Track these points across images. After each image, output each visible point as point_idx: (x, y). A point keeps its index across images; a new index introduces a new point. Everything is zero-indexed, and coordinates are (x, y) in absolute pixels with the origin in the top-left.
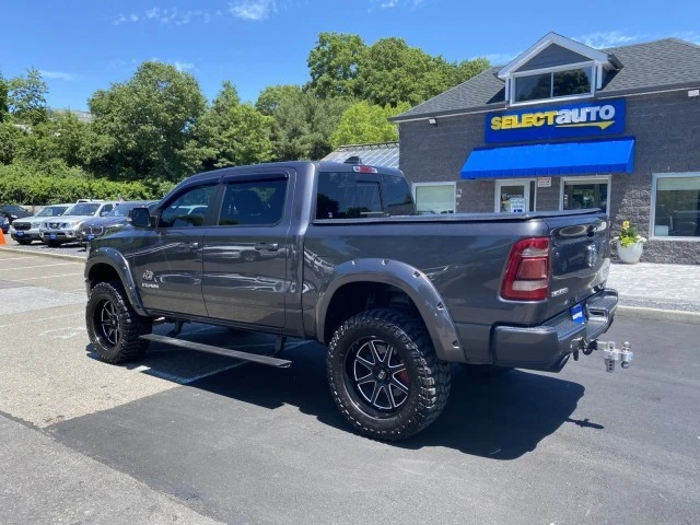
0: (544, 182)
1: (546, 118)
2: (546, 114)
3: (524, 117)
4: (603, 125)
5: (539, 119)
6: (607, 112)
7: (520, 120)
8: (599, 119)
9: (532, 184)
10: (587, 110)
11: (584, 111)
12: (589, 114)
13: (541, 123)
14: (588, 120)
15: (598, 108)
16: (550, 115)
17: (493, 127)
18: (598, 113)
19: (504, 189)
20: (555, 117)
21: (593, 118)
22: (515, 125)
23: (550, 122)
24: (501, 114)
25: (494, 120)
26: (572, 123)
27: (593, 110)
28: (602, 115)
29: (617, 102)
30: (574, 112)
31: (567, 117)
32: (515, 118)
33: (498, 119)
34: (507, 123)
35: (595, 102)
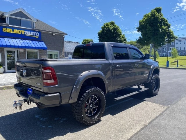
0: (22, 50)
1: (22, 32)
2: (22, 31)
3: (15, 30)
4: (37, 37)
5: (19, 32)
6: (37, 34)
7: (13, 31)
8: (36, 36)
9: (17, 51)
10: (33, 32)
11: (32, 33)
12: (33, 34)
13: (20, 33)
14: (33, 35)
15: (35, 33)
16: (23, 31)
17: (4, 31)
18: (35, 34)
19: (8, 52)
20: (24, 32)
21: (34, 35)
22: (12, 32)
23: (23, 34)
24: (6, 27)
25: (4, 29)
26: (29, 35)
27: (34, 33)
28: (37, 35)
29: (40, 32)
30: (29, 32)
31: (28, 33)
32: (11, 30)
33: (6, 29)
34: (9, 31)
35: (34, 31)
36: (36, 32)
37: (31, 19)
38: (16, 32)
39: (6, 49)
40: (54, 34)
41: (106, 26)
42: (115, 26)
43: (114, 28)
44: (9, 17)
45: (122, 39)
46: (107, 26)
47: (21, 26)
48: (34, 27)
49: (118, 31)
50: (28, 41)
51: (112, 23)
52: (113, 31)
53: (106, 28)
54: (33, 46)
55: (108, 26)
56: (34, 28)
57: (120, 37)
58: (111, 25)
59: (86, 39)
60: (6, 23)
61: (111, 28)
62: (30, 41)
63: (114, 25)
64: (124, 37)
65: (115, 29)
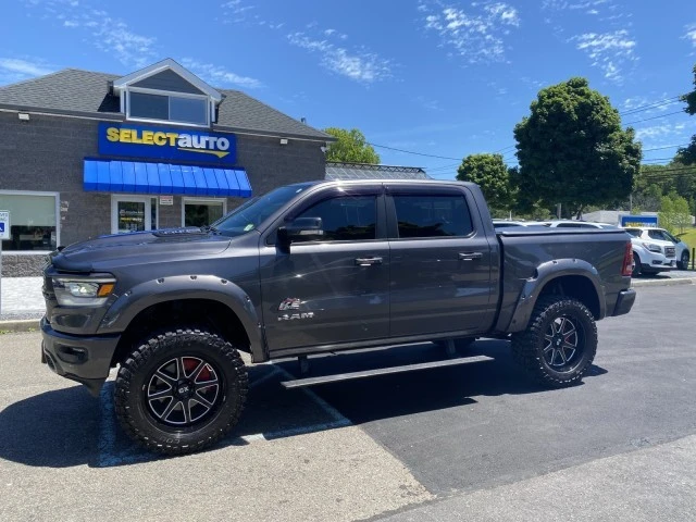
0: (166, 201)
1: (168, 139)
2: (168, 135)
3: (145, 134)
4: (221, 155)
5: (160, 139)
6: (223, 144)
7: (140, 136)
8: (216, 149)
9: (153, 200)
10: (207, 139)
11: (204, 139)
12: (207, 143)
13: (163, 143)
14: (207, 148)
15: (215, 139)
16: (173, 137)
17: (109, 138)
18: (215, 143)
19: (122, 205)
20: (177, 140)
21: (212, 147)
22: (135, 140)
23: (172, 144)
25: (110, 131)
26: (193, 148)
27: (212, 140)
28: (219, 146)
29: (231, 137)
30: (195, 138)
31: (187, 142)
32: (134, 133)
33: (116, 130)
34: (125, 136)
35: (210, 133)
36: (219, 135)
37: (203, 93)
38: (149, 138)
39: (116, 198)
40: (284, 142)
41: (549, 97)
42: (588, 96)
43: (580, 104)
44: (132, 93)
45: (619, 149)
46: (550, 101)
47: (166, 118)
48: (213, 120)
49: (598, 117)
50: (186, 169)
51: (577, 87)
52: (575, 117)
53: (548, 107)
54: (202, 185)
55: (556, 99)
56: (211, 122)
57: (611, 139)
58: (569, 92)
59: (474, 155)
60: (119, 111)
61: (570, 104)
62: (196, 169)
63: (582, 93)
64: (630, 141)
65: (586, 109)
